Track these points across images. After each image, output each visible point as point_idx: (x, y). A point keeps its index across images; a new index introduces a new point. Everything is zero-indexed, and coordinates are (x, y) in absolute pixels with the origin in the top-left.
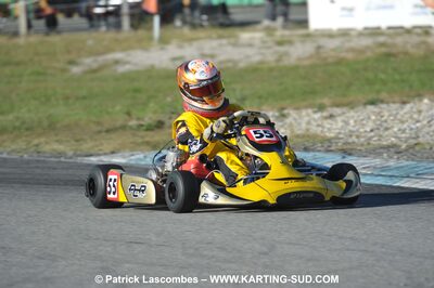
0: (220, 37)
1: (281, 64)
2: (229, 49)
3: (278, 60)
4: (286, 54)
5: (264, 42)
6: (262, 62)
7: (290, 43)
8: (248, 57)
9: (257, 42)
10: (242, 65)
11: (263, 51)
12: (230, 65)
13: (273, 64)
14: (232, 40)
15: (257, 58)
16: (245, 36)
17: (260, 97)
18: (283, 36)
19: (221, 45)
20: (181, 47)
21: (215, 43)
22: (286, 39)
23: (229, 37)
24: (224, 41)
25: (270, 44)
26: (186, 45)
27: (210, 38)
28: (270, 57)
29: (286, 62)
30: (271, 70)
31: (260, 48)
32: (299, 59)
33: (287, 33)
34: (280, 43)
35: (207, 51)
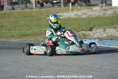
0: (88, 9)
1: (105, 16)
2: (90, 12)
3: (104, 15)
4: (106, 13)
5: (100, 10)
6: (99, 16)
7: (107, 10)
8: (95, 14)
9: (98, 10)
10: (94, 16)
11: (100, 12)
12: (91, 16)
13: (102, 16)
14: (91, 10)
15: (98, 14)
16: (95, 8)
17: (99, 25)
18: (105, 8)
19: (88, 11)
20: (77, 12)
21: (86, 10)
22: (106, 9)
23: (90, 9)
24: (89, 10)
25: (102, 11)
26: (79, 11)
27: (85, 9)
28: (102, 14)
29: (106, 16)
30: (102, 18)
31: (99, 12)
32: (110, 15)
33: (106, 7)
34: (104, 10)
35: (84, 13)
